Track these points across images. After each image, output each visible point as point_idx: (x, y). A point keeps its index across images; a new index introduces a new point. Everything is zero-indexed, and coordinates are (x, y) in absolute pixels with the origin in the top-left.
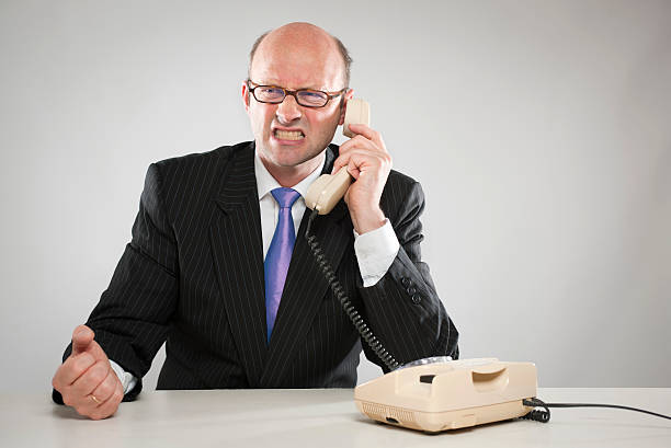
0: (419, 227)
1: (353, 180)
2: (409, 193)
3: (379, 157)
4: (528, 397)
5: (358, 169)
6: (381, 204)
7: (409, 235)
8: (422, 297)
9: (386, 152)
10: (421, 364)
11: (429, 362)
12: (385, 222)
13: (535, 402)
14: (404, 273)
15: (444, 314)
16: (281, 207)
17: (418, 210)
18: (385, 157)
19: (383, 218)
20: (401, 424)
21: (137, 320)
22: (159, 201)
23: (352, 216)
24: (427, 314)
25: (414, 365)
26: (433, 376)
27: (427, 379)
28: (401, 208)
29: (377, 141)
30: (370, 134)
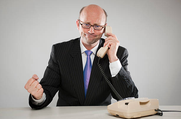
0: (127, 61)
1: (109, 48)
2: (124, 52)
3: (116, 42)
4: (156, 108)
5: (110, 45)
6: (117, 55)
7: (124, 63)
8: (128, 80)
9: (118, 40)
10: (126, 99)
11: (128, 99)
12: (118, 60)
13: (158, 110)
14: (123, 73)
15: (134, 85)
16: (87, 56)
17: (127, 56)
18: (118, 42)
19: (117, 59)
20: (120, 116)
21: (49, 86)
22: (55, 54)
23: (109, 58)
24: (129, 85)
25: (124, 100)
26: (128, 103)
27: (127, 104)
28: (122, 56)
29: (115, 37)
30: (113, 36)
